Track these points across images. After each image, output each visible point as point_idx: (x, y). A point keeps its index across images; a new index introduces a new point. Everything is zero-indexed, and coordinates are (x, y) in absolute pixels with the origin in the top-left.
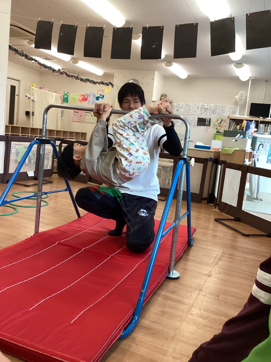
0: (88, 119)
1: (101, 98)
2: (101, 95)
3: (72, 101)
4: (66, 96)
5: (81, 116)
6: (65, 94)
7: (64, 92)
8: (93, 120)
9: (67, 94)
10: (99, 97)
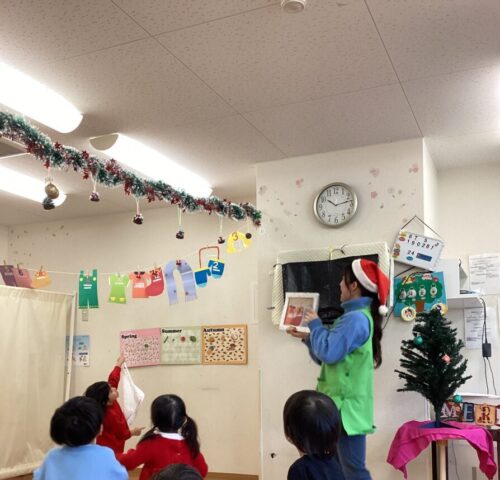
0: (172, 352)
1: (214, 273)
2: (211, 263)
3: (113, 299)
4: (88, 287)
5: (146, 346)
6: (85, 278)
7: (82, 272)
8: (187, 352)
9: (91, 278)
10: (208, 271)
